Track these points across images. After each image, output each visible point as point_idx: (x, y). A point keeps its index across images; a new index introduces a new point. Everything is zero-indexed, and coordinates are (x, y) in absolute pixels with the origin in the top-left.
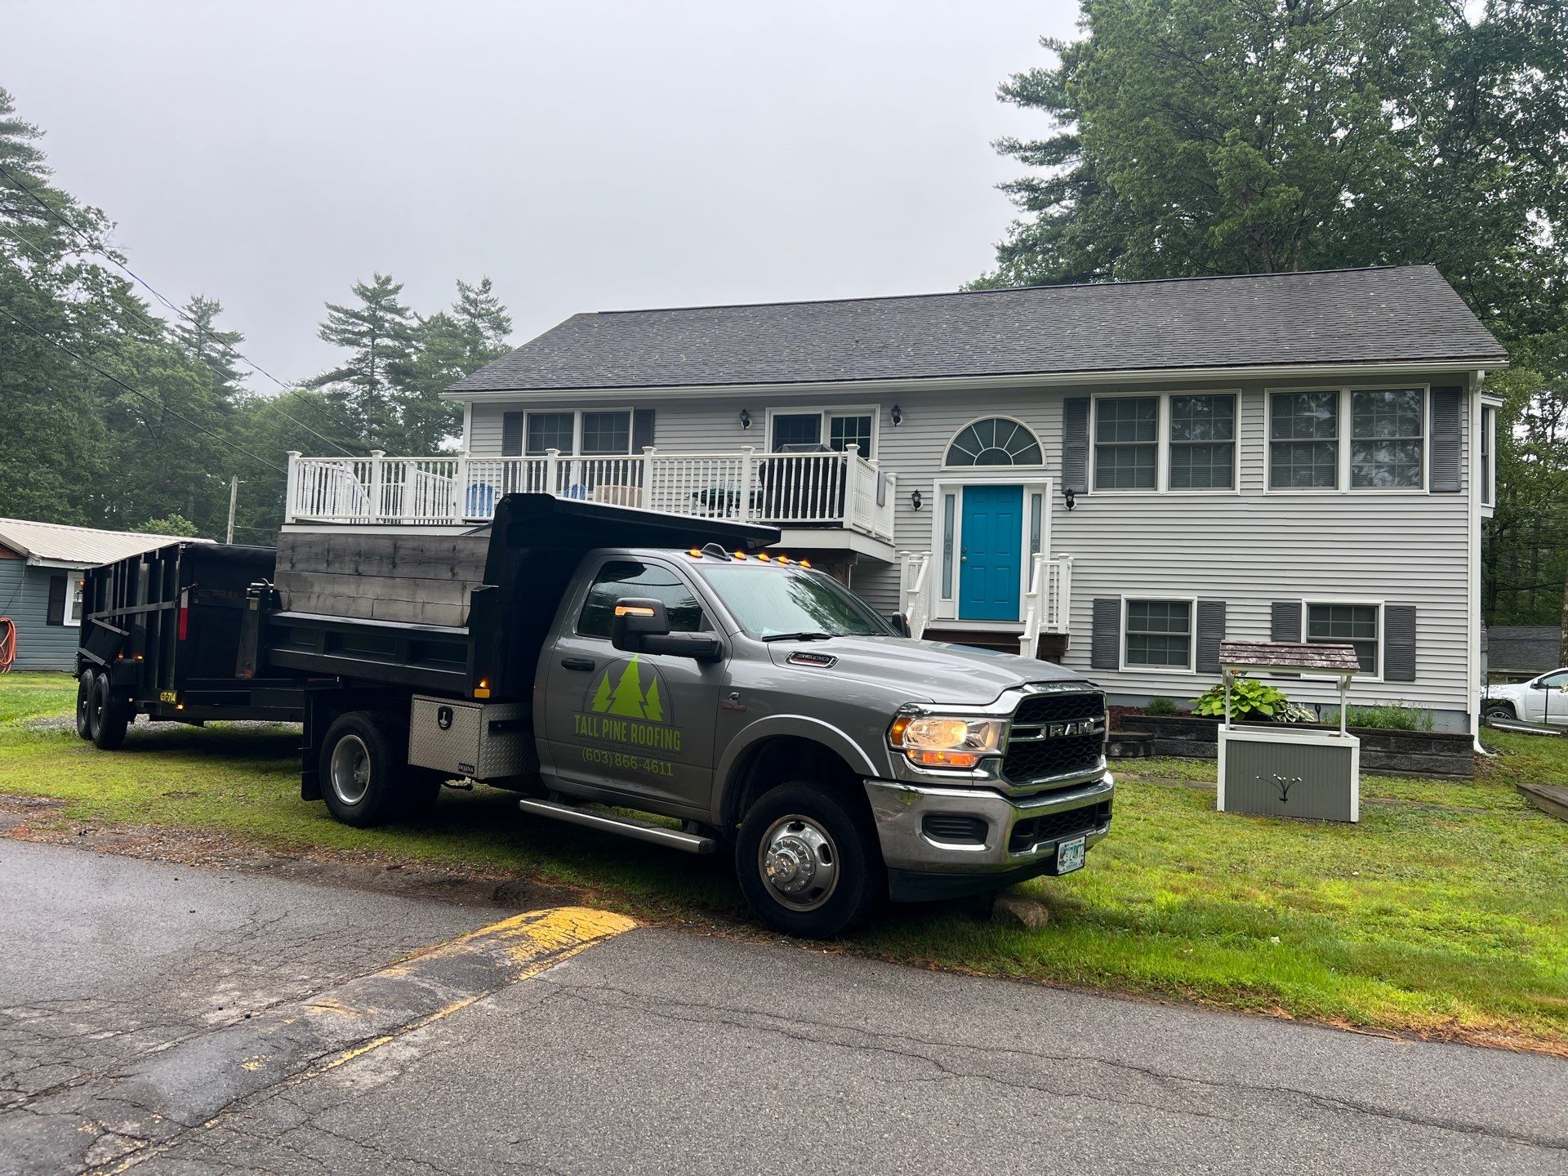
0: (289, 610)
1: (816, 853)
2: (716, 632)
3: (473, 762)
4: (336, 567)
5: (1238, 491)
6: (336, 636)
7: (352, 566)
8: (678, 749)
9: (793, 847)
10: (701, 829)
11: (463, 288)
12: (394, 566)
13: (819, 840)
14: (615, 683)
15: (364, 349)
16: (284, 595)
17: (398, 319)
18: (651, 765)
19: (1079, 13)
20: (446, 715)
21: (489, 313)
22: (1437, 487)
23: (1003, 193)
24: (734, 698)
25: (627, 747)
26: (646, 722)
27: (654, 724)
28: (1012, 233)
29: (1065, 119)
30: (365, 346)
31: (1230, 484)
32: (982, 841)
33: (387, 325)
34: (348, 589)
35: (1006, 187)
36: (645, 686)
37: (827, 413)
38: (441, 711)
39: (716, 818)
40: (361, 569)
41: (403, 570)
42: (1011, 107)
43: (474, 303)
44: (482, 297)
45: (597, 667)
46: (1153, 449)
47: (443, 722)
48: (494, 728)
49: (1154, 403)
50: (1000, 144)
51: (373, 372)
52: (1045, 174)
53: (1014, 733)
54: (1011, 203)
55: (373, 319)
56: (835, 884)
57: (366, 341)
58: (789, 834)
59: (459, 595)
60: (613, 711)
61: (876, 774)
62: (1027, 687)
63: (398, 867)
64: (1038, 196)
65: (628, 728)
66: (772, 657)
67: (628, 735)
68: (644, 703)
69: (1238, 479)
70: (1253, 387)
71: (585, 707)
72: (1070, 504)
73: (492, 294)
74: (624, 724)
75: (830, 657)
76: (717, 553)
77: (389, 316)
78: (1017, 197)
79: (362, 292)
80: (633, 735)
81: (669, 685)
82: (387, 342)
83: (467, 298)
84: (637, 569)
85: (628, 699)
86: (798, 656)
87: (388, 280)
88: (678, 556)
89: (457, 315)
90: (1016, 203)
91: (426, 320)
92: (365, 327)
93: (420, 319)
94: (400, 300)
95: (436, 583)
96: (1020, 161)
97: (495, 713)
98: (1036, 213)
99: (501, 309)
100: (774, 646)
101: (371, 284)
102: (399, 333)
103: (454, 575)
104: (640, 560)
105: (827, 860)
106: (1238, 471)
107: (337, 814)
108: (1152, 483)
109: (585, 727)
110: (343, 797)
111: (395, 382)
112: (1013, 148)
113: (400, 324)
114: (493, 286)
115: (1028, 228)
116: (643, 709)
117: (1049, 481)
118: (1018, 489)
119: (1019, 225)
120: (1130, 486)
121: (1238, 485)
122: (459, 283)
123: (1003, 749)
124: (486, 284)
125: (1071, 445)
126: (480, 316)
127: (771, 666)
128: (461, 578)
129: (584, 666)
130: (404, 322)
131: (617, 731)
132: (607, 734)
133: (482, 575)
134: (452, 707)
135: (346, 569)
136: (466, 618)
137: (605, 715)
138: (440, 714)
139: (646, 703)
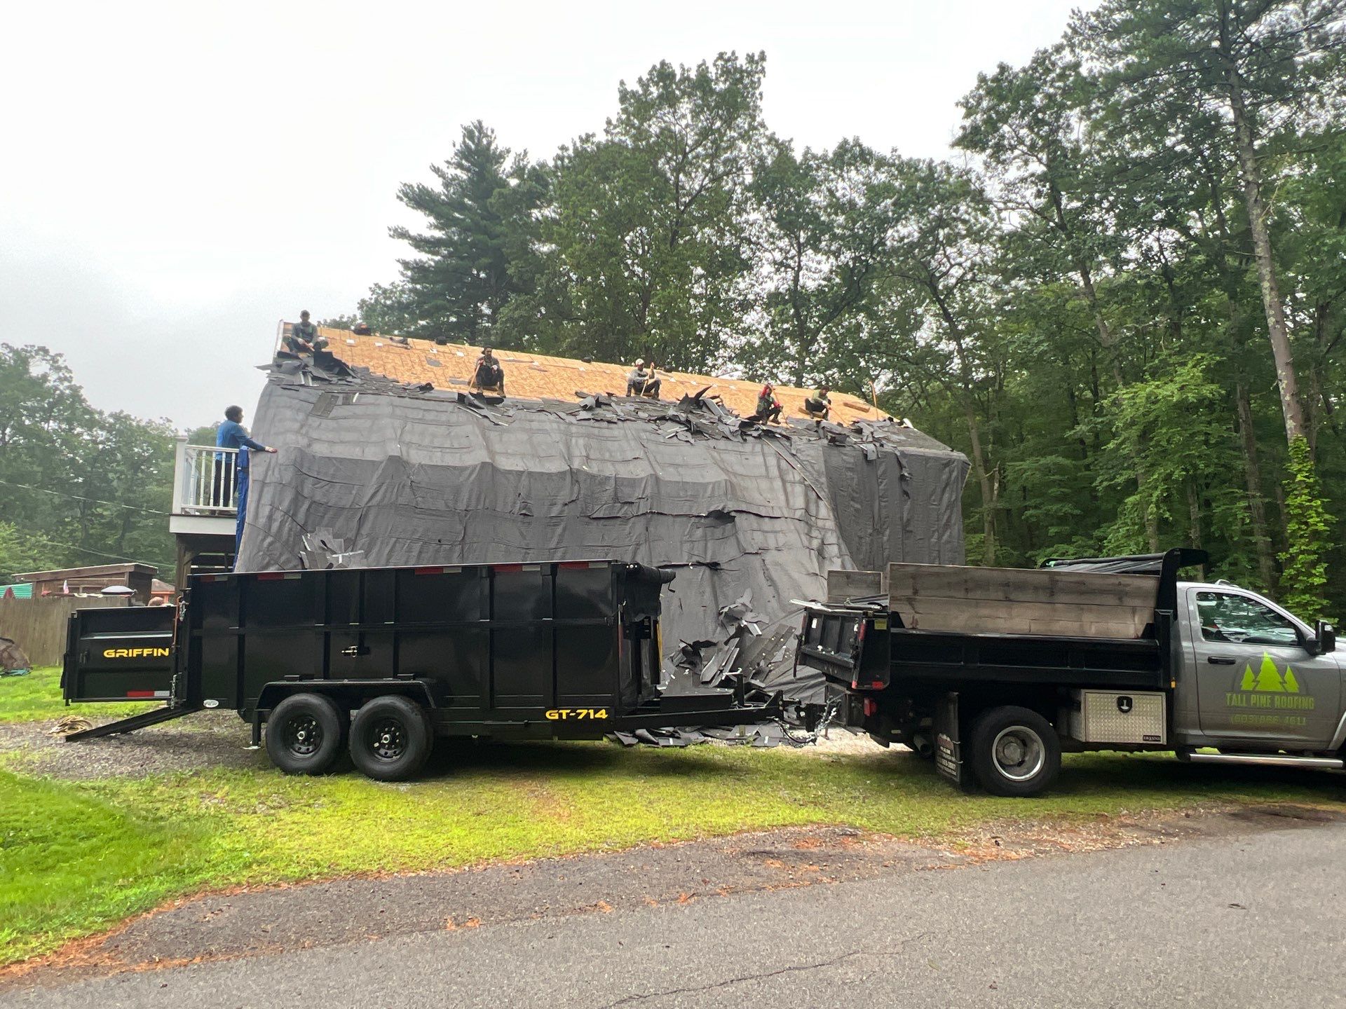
0: (914, 628)
3: (1160, 733)
7: (1000, 593)
8: (1312, 708)
20: (1126, 702)
27: (1293, 694)
34: (996, 612)
38: (1119, 699)
40: (1011, 596)
41: (1063, 598)
45: (1238, 661)
47: (1125, 708)
60: (1258, 688)
65: (1272, 700)
67: (1273, 703)
68: (1283, 683)
71: (1236, 689)
80: (1277, 703)
85: (1268, 678)
95: (1104, 608)
103: (1121, 602)
109: (1235, 700)
110: (1009, 776)
116: (1284, 686)
129: (1226, 661)
133: (1152, 603)
134: (1132, 696)
135: (993, 595)
136: (1140, 634)
137: (1254, 692)
138: (1120, 702)
139: (1285, 682)
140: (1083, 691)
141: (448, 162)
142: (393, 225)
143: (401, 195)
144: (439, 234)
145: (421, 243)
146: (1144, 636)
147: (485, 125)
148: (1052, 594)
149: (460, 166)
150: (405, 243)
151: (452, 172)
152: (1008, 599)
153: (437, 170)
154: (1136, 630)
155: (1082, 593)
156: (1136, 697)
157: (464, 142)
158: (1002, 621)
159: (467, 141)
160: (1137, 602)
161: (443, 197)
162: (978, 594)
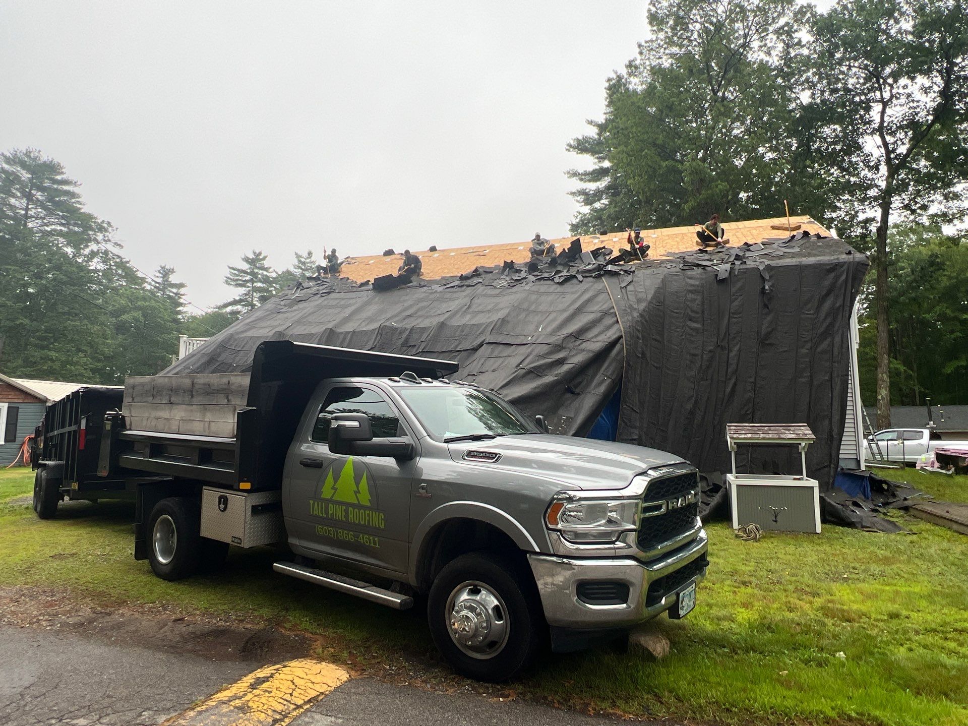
0: (130, 430)
1: (490, 612)
2: (409, 437)
3: (241, 536)
4: (157, 400)
6: (158, 447)
7: (167, 398)
8: (382, 527)
9: (472, 609)
10: (402, 588)
11: (298, 256)
12: (192, 396)
13: (493, 601)
14: (336, 478)
15: (248, 289)
16: (127, 420)
17: (265, 273)
18: (364, 539)
19: (605, 107)
20: (224, 501)
23: (571, 197)
24: (423, 488)
25: (346, 525)
26: (359, 506)
27: (365, 508)
28: (577, 217)
29: (601, 159)
30: (249, 287)
32: (625, 602)
33: (259, 276)
34: (164, 414)
35: (573, 194)
36: (357, 479)
38: (220, 498)
39: (412, 579)
40: (172, 399)
41: (198, 399)
42: (573, 154)
43: (304, 263)
44: (308, 260)
45: (325, 465)
47: (222, 506)
48: (255, 510)
50: (568, 173)
51: (252, 300)
52: (592, 186)
53: (646, 510)
54: (575, 202)
55: (252, 274)
56: (507, 637)
58: (469, 597)
59: (232, 416)
60: (336, 498)
61: (538, 550)
62: (650, 472)
63: (182, 619)
64: (589, 198)
65: (346, 511)
66: (452, 455)
67: (347, 516)
68: (357, 492)
71: (317, 496)
73: (313, 259)
74: (344, 508)
75: (496, 454)
76: (411, 379)
77: (260, 272)
78: (578, 198)
79: (246, 260)
80: (351, 516)
81: (375, 478)
82: (259, 285)
84: (357, 392)
85: (346, 489)
86: (471, 454)
87: (260, 254)
88: (384, 382)
90: (578, 201)
91: (280, 273)
92: (248, 278)
93: (277, 273)
94: (266, 264)
95: (217, 408)
96: (579, 181)
97: (257, 499)
98: (588, 207)
100: (453, 446)
101: (251, 256)
102: (266, 280)
103: (228, 401)
104: (359, 385)
105: (500, 618)
107: (156, 570)
109: (316, 510)
110: (161, 559)
113: (267, 276)
114: (313, 255)
115: (585, 215)
116: (357, 497)
119: (580, 213)
123: (638, 524)
124: (310, 254)
127: (450, 462)
128: (233, 403)
129: (316, 464)
130: (268, 274)
131: (338, 513)
132: (332, 514)
133: (246, 400)
134: (226, 495)
135: (164, 400)
137: (330, 501)
138: (220, 501)
139: (359, 491)
140: (204, 487)
143: (569, 147)
145: (585, 176)
150: (575, 180)
152: (170, 402)
153: (592, 122)
154: (234, 429)
156: (229, 496)
158: (167, 421)
160: (238, 400)
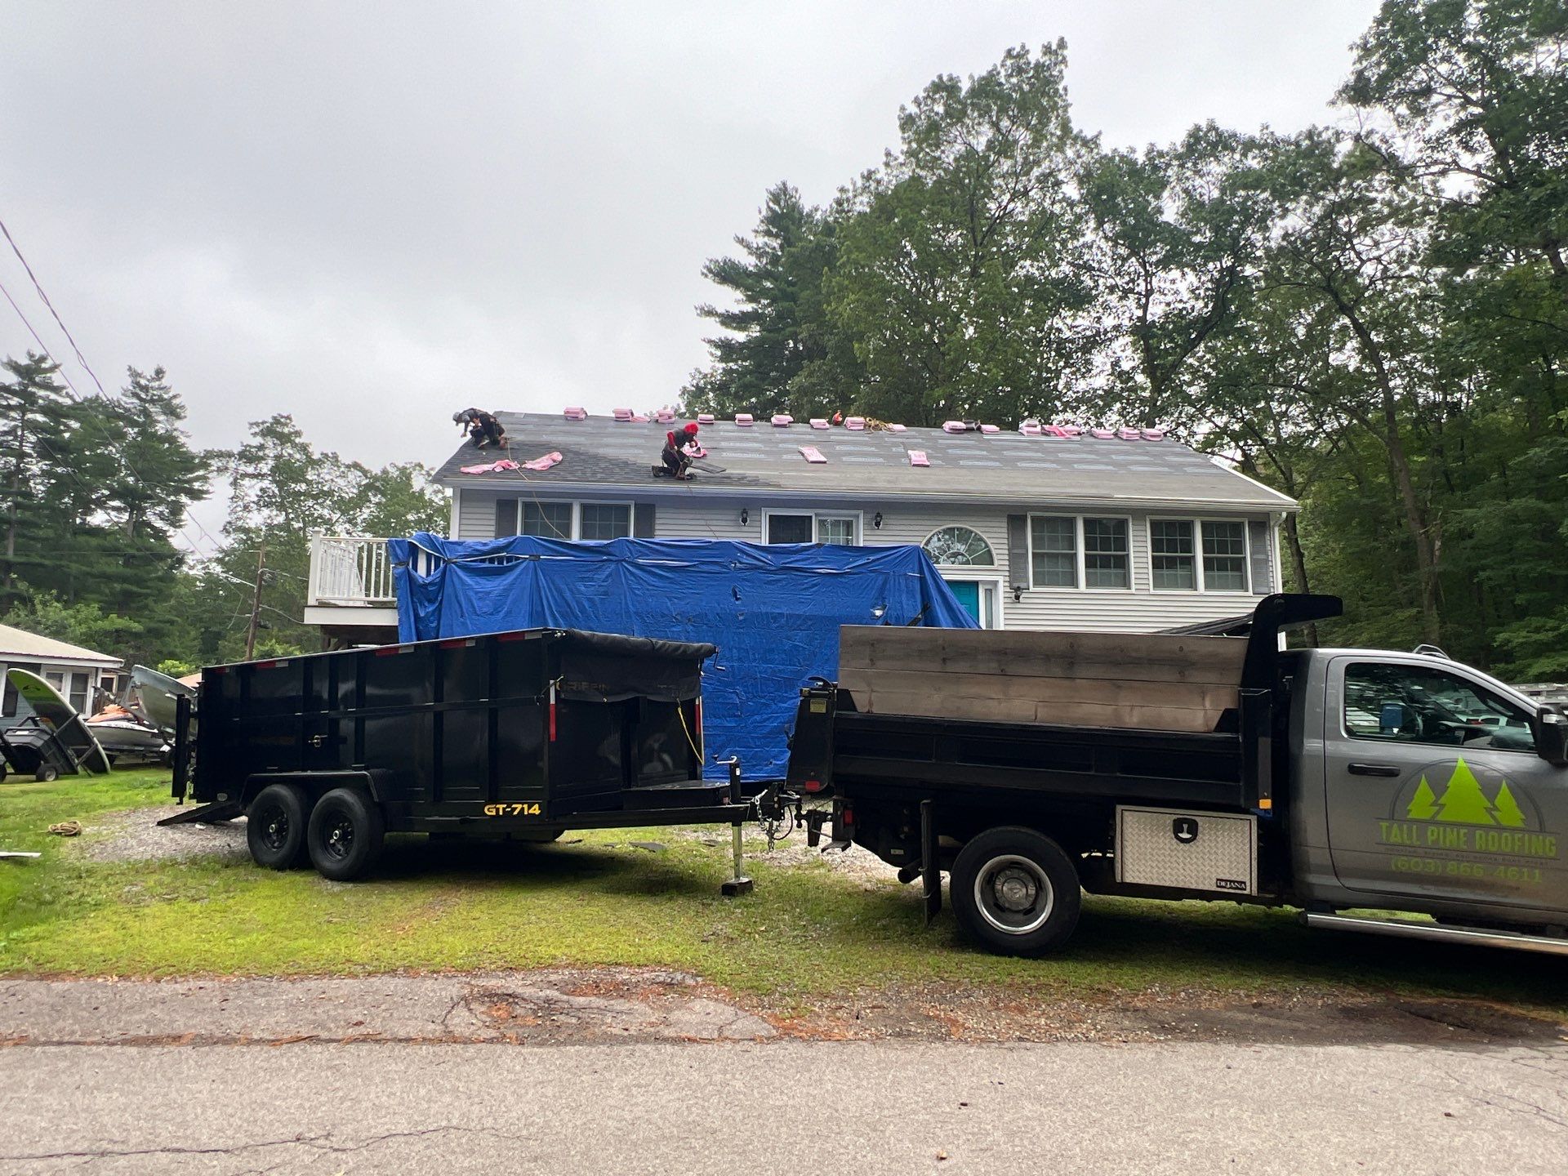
3: (1244, 877)
4: (958, 667)
5: (1133, 591)
7: (993, 665)
8: (1551, 854)
11: (135, 374)
14: (1438, 788)
15: (13, 423)
17: (53, 396)
20: (1187, 827)
21: (161, 399)
22: (1257, 590)
23: (707, 345)
26: (1500, 828)
27: (1514, 830)
28: (696, 378)
30: (14, 419)
31: (1126, 583)
33: (40, 401)
34: (986, 691)
35: (710, 342)
36: (1489, 790)
37: (816, 515)
38: (1178, 823)
40: (1009, 668)
43: (145, 389)
44: (156, 384)
46: (1073, 558)
47: (1186, 835)
49: (1070, 524)
50: (702, 309)
51: (21, 446)
55: (22, 393)
57: (13, 414)
60: (1439, 818)
65: (1470, 837)
67: (1471, 843)
68: (1492, 810)
69: (1133, 581)
70: (1139, 512)
71: (1395, 815)
72: (1017, 597)
73: (165, 382)
74: (1463, 831)
77: (42, 393)
78: (714, 350)
79: (16, 368)
80: (1480, 842)
82: (40, 418)
83: (138, 384)
85: (1464, 803)
87: (43, 359)
89: (124, 399)
92: (15, 401)
93: (73, 398)
94: (57, 379)
99: (175, 397)
101: (24, 361)
102: (55, 412)
106: (1133, 576)
108: (1073, 583)
109: (1397, 834)
111: (42, 456)
112: (710, 313)
113: (53, 401)
114: (166, 376)
117: (1001, 579)
118: (976, 584)
120: (1057, 584)
121: (1133, 586)
122: (130, 369)
124: (159, 373)
125: (1016, 551)
126: (152, 401)
129: (1385, 771)
130: (57, 399)
131: (1451, 838)
132: (1436, 841)
133: (1236, 678)
134: (1197, 819)
135: (982, 668)
136: (1214, 724)
137: (1433, 822)
138: (1177, 827)
139: (1496, 808)
140: (1119, 808)
141: (756, 232)
142: (700, 303)
143: (705, 271)
144: (749, 307)
145: (729, 320)
146: (1220, 727)
147: (790, 186)
148: (1072, 664)
149: (768, 233)
150: (713, 321)
151: (761, 240)
152: (1003, 674)
153: (741, 241)
154: (1206, 720)
155: (1116, 664)
156: (1203, 820)
157: (769, 207)
158: (995, 703)
159: (771, 204)
160: (1212, 677)
161: (751, 268)
162: (962, 666)
